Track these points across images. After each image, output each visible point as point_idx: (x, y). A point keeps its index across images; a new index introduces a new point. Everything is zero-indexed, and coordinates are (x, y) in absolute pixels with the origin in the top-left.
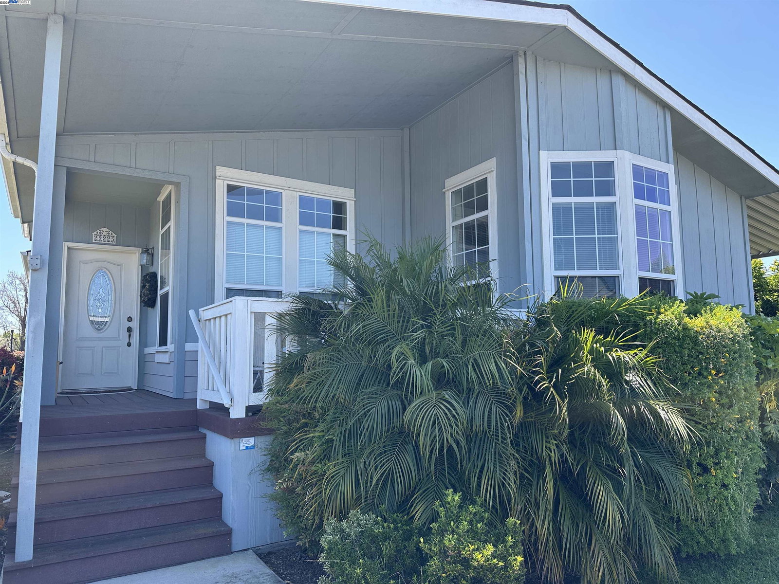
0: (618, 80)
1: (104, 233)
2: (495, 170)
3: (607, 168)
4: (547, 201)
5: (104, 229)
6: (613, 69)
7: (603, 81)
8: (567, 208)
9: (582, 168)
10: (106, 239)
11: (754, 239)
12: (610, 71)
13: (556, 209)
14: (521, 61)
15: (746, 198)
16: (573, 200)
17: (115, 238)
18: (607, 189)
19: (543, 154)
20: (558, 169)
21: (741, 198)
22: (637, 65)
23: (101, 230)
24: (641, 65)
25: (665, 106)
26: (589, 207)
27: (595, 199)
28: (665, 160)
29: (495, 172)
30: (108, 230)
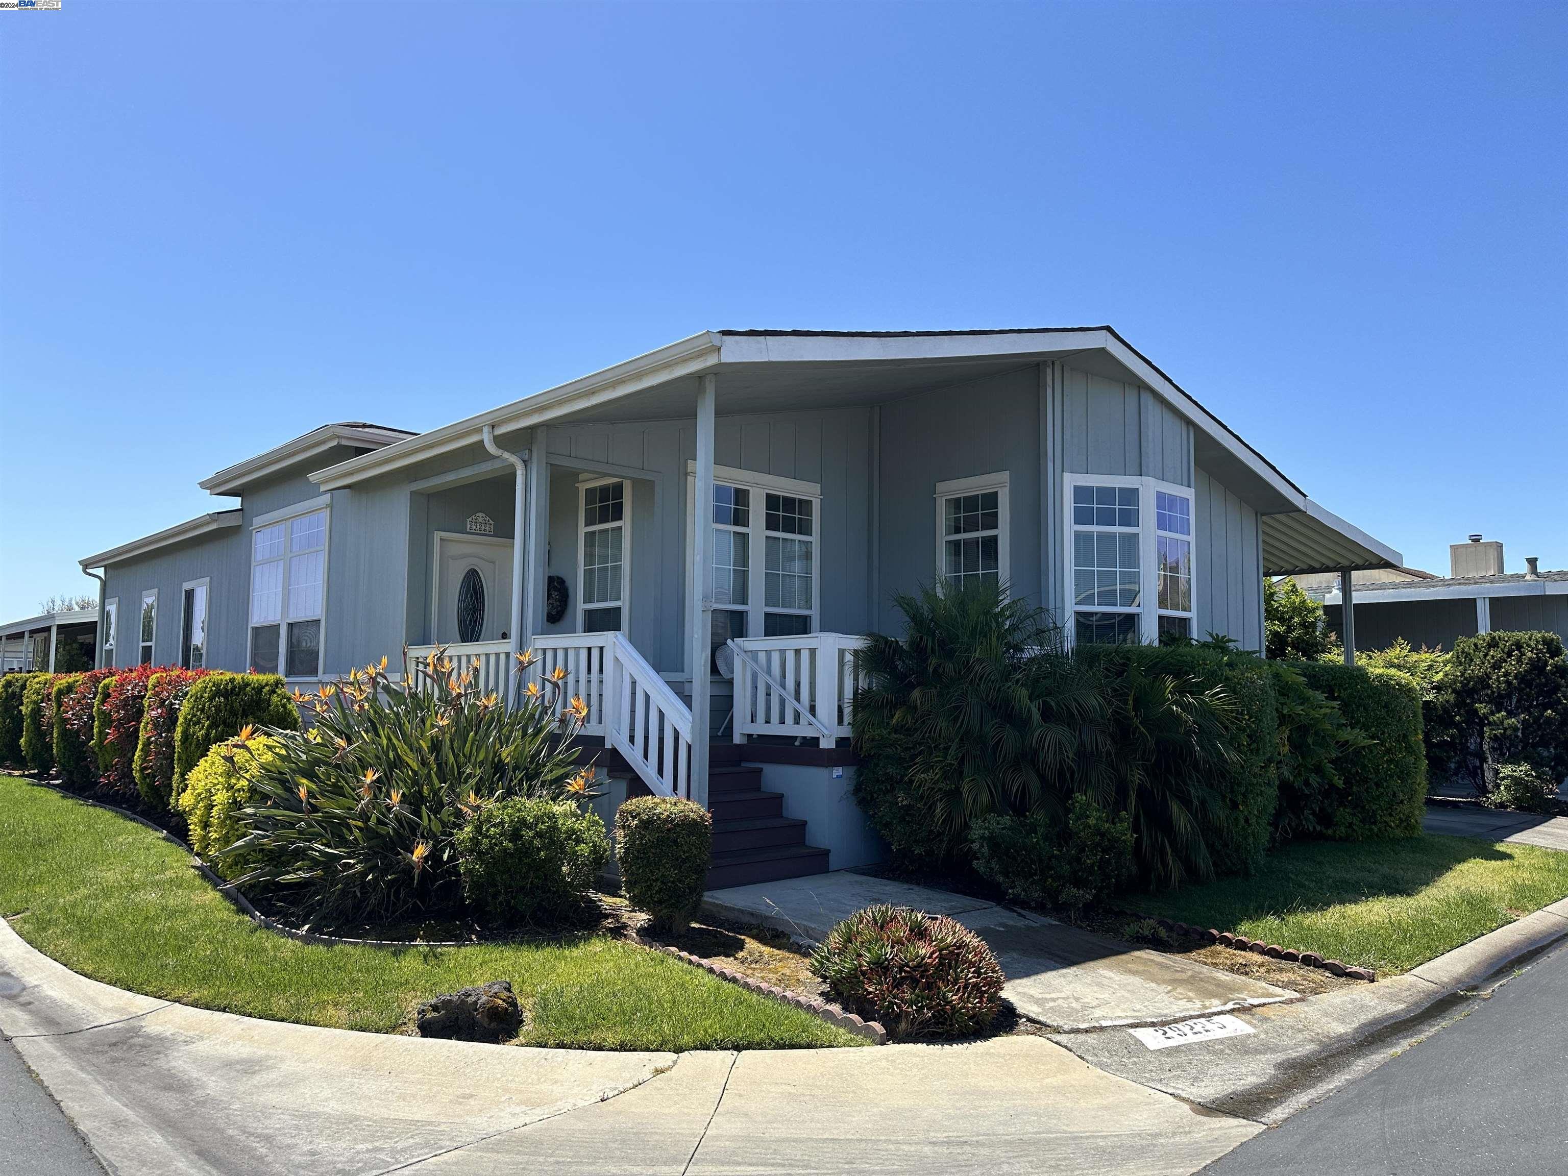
0: (1147, 398)
1: (480, 520)
2: (1008, 485)
3: (1131, 495)
4: (1070, 528)
5: (480, 514)
6: (1142, 386)
7: (1131, 396)
8: (1088, 536)
9: (1106, 494)
10: (483, 528)
11: (1267, 556)
12: (1139, 387)
13: (1077, 535)
14: (1049, 371)
15: (1262, 515)
16: (1095, 528)
17: (492, 527)
18: (1130, 518)
19: (1066, 475)
20: (1081, 493)
21: (1256, 514)
22: (1166, 382)
23: (477, 515)
24: (1170, 381)
25: (1189, 422)
26: (1112, 536)
27: (1117, 529)
28: (1186, 484)
29: (1008, 488)
30: (484, 515)
